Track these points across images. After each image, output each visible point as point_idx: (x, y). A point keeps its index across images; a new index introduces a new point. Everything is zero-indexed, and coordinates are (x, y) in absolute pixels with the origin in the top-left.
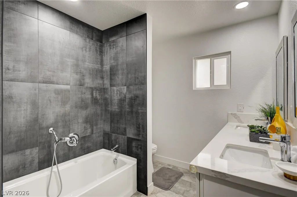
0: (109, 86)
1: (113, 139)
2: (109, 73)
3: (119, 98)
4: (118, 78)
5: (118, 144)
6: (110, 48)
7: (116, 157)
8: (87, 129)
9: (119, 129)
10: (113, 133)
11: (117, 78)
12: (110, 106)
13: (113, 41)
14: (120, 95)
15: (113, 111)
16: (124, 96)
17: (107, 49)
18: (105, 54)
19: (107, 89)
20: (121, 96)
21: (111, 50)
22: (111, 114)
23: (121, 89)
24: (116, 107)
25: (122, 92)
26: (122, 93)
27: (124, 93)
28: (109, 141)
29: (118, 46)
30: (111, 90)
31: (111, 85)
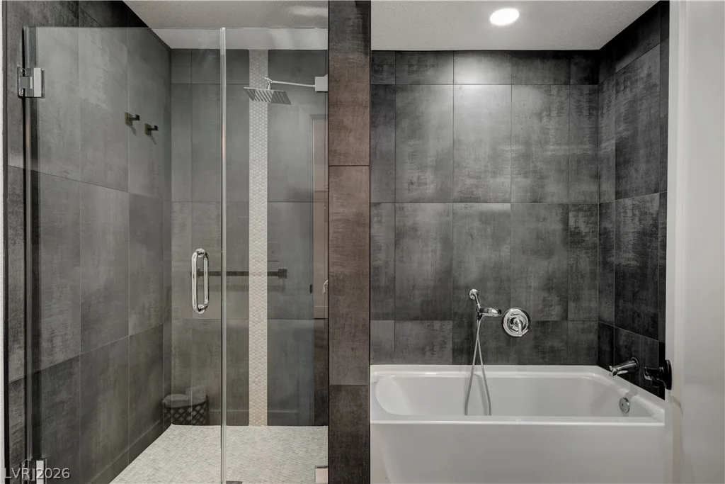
0: (613, 197)
1: (621, 343)
2: (613, 163)
3: (639, 227)
4: (636, 170)
5: (634, 360)
6: (618, 92)
7: (627, 394)
8: (551, 306)
9: (639, 316)
10: (622, 326)
11: (633, 172)
12: (614, 251)
13: (625, 68)
14: (640, 220)
15: (624, 266)
16: (651, 222)
17: (610, 96)
18: (605, 111)
19: (608, 205)
20: (643, 222)
21: (620, 95)
22: (616, 273)
23: (644, 202)
24: (631, 255)
25: (646, 210)
26: (646, 213)
27: (652, 214)
28: (612, 347)
29: (637, 81)
30: (617, 208)
31: (618, 195)
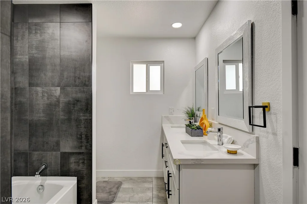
0: (27, 85)
1: (34, 159)
2: (26, 67)
3: (47, 102)
4: (45, 74)
5: (44, 165)
6: (30, 33)
7: (41, 183)
9: (47, 143)
10: (33, 151)
11: (42, 75)
12: (28, 113)
13: (36, 23)
14: (48, 99)
15: (36, 120)
16: (55, 100)
17: (23, 32)
18: (19, 38)
19: (23, 89)
20: (50, 99)
21: (32, 35)
22: (29, 125)
23: (50, 90)
24: (42, 115)
25: (52, 94)
26: (52, 96)
27: (56, 96)
28: (26, 163)
29: (45, 33)
30: (30, 91)
31: (31, 85)
